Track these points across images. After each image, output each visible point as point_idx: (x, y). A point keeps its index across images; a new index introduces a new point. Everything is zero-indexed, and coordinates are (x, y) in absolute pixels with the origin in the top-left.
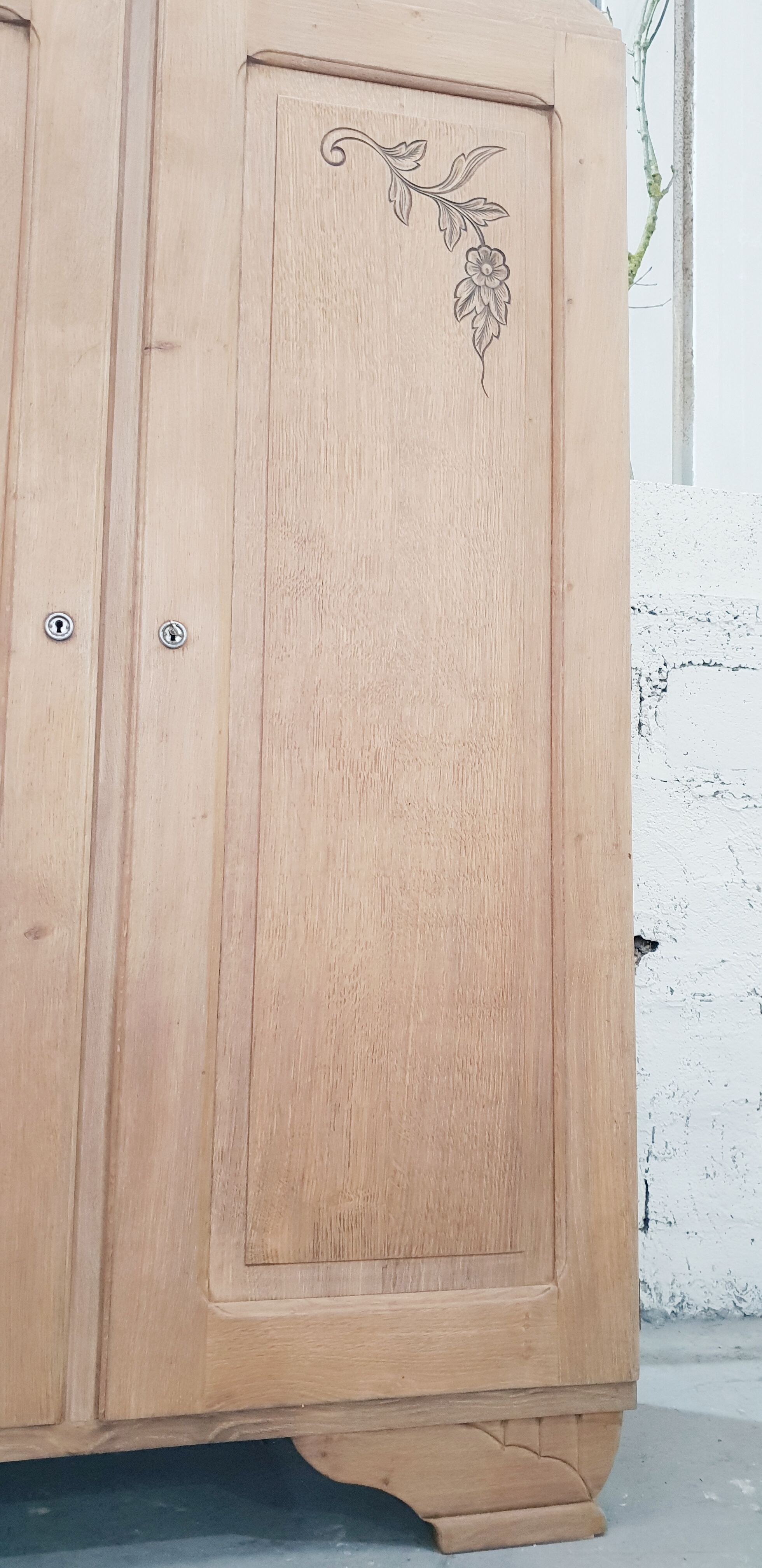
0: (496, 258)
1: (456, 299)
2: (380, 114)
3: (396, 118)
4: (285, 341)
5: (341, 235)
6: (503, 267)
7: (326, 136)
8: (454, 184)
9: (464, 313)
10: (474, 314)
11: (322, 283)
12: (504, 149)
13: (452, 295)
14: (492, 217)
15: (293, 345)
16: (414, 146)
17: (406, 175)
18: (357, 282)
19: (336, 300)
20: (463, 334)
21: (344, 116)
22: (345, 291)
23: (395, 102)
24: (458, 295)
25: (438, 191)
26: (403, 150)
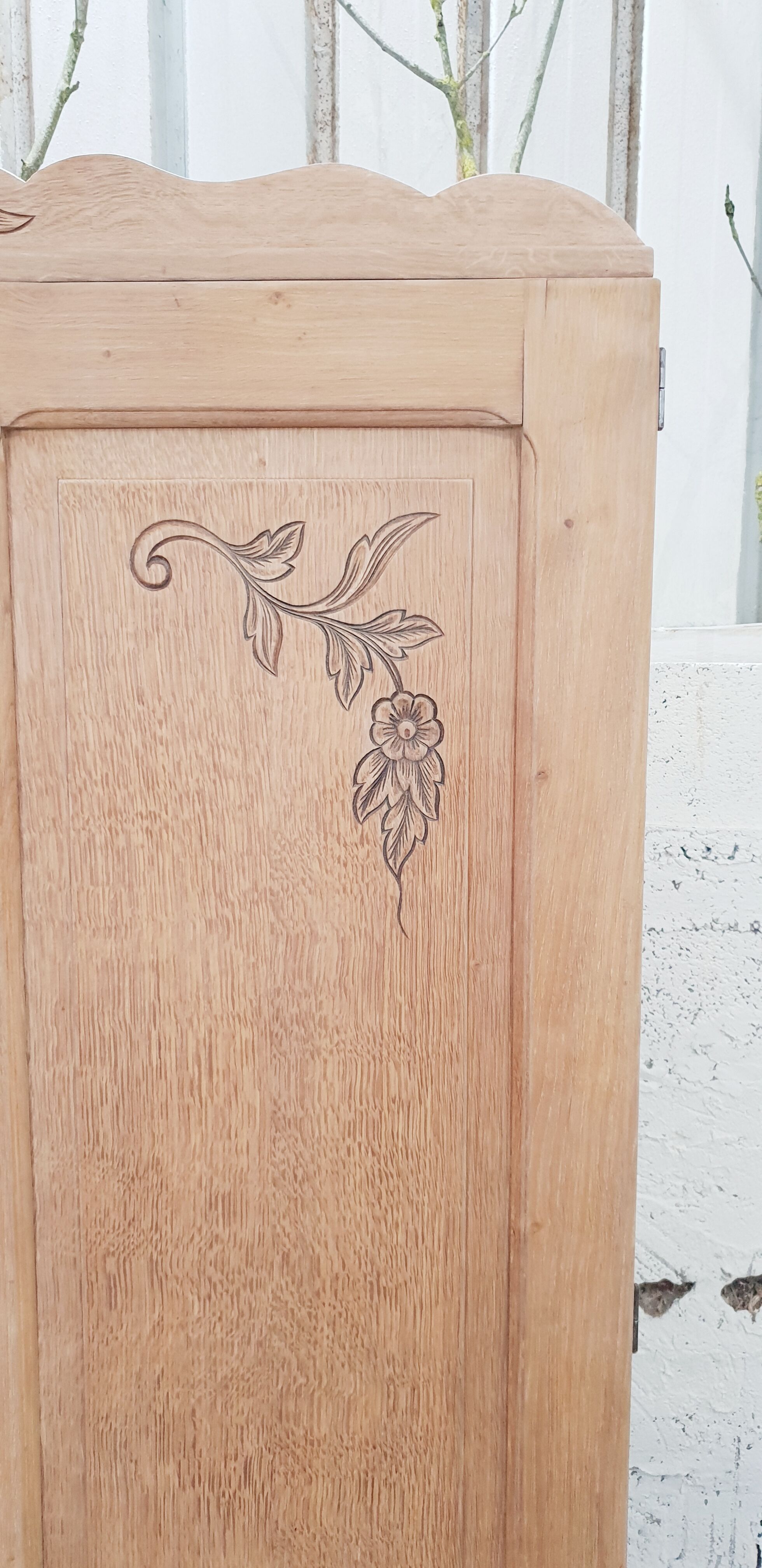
0: (422, 708)
1: (356, 788)
2: (225, 485)
3: (251, 490)
4: (92, 888)
5: (170, 706)
6: (433, 724)
7: (138, 539)
8: (352, 591)
9: (369, 809)
10: (385, 808)
11: (144, 789)
12: (436, 515)
13: (349, 781)
14: (415, 640)
15: (104, 892)
16: (282, 535)
17: (270, 588)
18: (198, 780)
19: (167, 813)
20: (368, 843)
21: (166, 501)
22: (181, 796)
23: (251, 458)
24: (359, 780)
25: (326, 609)
26: (264, 545)
